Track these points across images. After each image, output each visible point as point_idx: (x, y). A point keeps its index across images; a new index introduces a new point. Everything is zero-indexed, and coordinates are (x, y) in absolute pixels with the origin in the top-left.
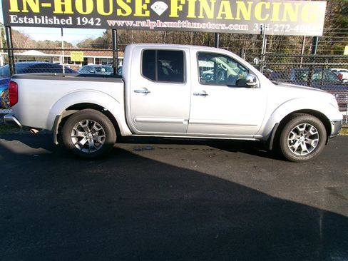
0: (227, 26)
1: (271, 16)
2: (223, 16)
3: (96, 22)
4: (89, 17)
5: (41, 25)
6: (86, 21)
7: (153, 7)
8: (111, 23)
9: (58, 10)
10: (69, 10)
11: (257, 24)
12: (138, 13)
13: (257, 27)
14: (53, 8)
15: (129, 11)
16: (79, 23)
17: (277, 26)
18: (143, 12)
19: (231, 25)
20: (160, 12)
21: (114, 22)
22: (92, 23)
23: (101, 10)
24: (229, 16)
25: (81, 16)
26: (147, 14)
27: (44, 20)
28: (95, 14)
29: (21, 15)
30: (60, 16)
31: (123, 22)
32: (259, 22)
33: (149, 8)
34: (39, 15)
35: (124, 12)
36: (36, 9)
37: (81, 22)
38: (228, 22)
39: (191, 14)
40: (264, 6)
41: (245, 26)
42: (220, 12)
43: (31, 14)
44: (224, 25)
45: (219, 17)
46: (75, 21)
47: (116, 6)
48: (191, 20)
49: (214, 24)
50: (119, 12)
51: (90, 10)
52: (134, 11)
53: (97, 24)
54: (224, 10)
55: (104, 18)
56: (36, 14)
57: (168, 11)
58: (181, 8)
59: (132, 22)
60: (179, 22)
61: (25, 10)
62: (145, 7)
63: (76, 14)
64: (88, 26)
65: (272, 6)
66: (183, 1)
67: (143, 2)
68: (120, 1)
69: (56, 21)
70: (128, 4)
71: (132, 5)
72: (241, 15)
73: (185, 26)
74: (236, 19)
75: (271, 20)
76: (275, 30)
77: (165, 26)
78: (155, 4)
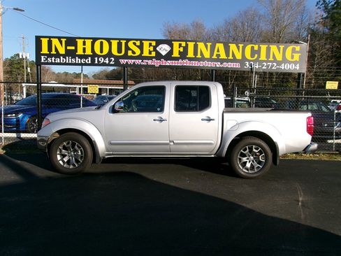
0: (221, 64)
1: (259, 56)
2: (218, 56)
3: (110, 61)
4: (105, 57)
5: (65, 64)
6: (102, 60)
8: (123, 61)
9: (80, 52)
10: (89, 52)
11: (247, 63)
12: (146, 53)
13: (247, 65)
14: (76, 50)
15: (138, 52)
16: (96, 62)
17: (265, 64)
18: (150, 53)
19: (225, 63)
20: (164, 53)
21: (126, 61)
22: (107, 62)
23: (115, 52)
24: (223, 56)
25: (99, 56)
26: (153, 54)
27: (69, 60)
28: (110, 54)
29: (50, 55)
30: (81, 57)
31: (133, 61)
32: (249, 61)
33: (155, 50)
34: (64, 56)
35: (134, 52)
36: (62, 51)
37: (99, 62)
38: (222, 61)
39: (191, 54)
40: (252, 48)
41: (237, 64)
42: (216, 53)
43: (58, 55)
44: (219, 63)
45: (214, 57)
46: (93, 60)
47: (127, 48)
48: (190, 59)
49: (210, 63)
50: (130, 53)
51: (106, 51)
52: (142, 52)
53: (111, 63)
54: (218, 51)
55: (117, 58)
56: (62, 55)
57: (171, 52)
59: (140, 61)
60: (180, 61)
61: (54, 52)
62: (152, 49)
63: (94, 55)
64: (104, 64)
65: (259, 48)
66: (184, 44)
67: (150, 45)
68: (131, 44)
69: (78, 60)
70: (137, 46)
71: (141, 47)
72: (233, 55)
73: (185, 64)
74: (229, 58)
75: (260, 59)
76: (264, 68)
77: (168, 64)
78: (160, 46)
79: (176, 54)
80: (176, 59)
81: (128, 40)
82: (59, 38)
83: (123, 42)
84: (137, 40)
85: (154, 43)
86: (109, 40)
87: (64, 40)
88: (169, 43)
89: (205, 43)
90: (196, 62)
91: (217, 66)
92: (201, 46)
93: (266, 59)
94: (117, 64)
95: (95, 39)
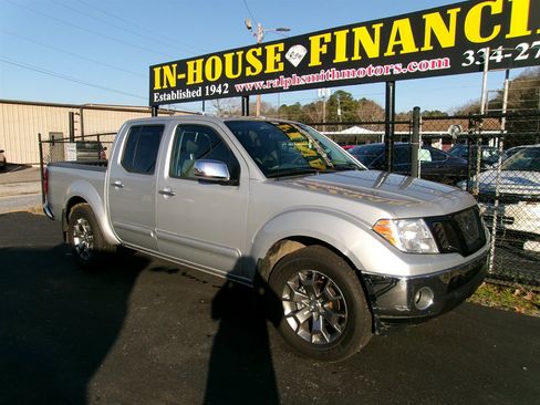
0: (405, 66)
1: (506, 29)
2: (398, 48)
3: (223, 89)
4: (217, 83)
5: (176, 101)
6: (214, 89)
7: (287, 56)
8: (239, 87)
10: (199, 79)
11: (471, 53)
13: (471, 59)
14: (186, 79)
15: (258, 66)
16: (207, 94)
17: (525, 46)
18: (276, 66)
19: (413, 63)
21: (243, 85)
22: (220, 91)
23: (229, 74)
24: (409, 46)
25: (210, 83)
26: (281, 67)
27: (179, 95)
28: (223, 79)
29: (161, 91)
30: (194, 87)
31: (252, 84)
32: (476, 47)
33: (283, 59)
34: (175, 90)
35: (253, 70)
36: (173, 84)
37: (210, 92)
38: (407, 59)
39: (341, 57)
40: (487, 10)
41: (443, 60)
42: (392, 42)
43: (169, 89)
44: (399, 66)
45: (390, 52)
46: (204, 91)
47: (246, 64)
48: (341, 66)
49: (379, 67)
50: (248, 72)
51: (218, 75)
52: (265, 67)
53: (225, 92)
54: (398, 38)
55: (232, 82)
56: (173, 89)
57: (307, 58)
58: (324, 50)
59: (262, 82)
60: (322, 72)
61: (165, 86)
62: (278, 57)
63: (206, 83)
64: (217, 96)
66: (328, 37)
67: (277, 50)
68: (250, 57)
69: (189, 94)
70: (258, 58)
71: (263, 59)
72: (434, 40)
73: (331, 79)
74: (423, 49)
75: (507, 36)
76: (519, 58)
77: (302, 83)
78: (291, 50)
79: (315, 61)
80: (316, 70)
81: (246, 49)
82: (170, 64)
83: (240, 54)
84: (257, 46)
85: (281, 47)
86: (221, 55)
87: (174, 66)
88: (304, 40)
89: (369, 25)
90: (351, 71)
91: (396, 72)
92: (361, 34)
93: (529, 33)
94: (233, 93)
95: (206, 57)
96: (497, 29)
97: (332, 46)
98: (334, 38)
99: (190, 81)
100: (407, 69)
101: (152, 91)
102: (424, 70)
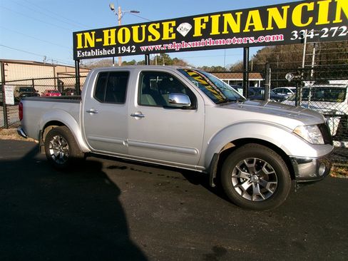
0: (256, 38)
1: (316, 19)
2: (252, 28)
3: (131, 49)
4: (126, 46)
5: (95, 57)
6: (124, 49)
7: (178, 30)
8: (143, 48)
10: (113, 43)
11: (296, 32)
12: (166, 37)
13: (296, 36)
14: (103, 42)
15: (158, 36)
16: (120, 52)
17: (326, 30)
18: (170, 35)
19: (261, 37)
20: (184, 34)
21: (146, 47)
22: (129, 51)
23: (136, 39)
24: (258, 27)
25: (122, 46)
26: (174, 36)
27: (98, 52)
28: (131, 42)
29: (83, 50)
30: (109, 48)
31: (153, 47)
32: (299, 29)
33: (175, 31)
34: (94, 50)
35: (154, 37)
36: (92, 45)
37: (121, 51)
38: (257, 34)
39: (215, 31)
40: (305, 8)
41: (279, 36)
42: (248, 24)
43: (89, 49)
44: (253, 38)
45: (246, 30)
46: (117, 50)
47: (148, 33)
48: (215, 37)
49: (240, 39)
50: (150, 39)
51: (127, 40)
52: (162, 36)
53: (133, 51)
54: (252, 21)
55: (138, 45)
56: (92, 48)
57: (192, 31)
58: (204, 26)
59: (160, 46)
60: (203, 40)
61: (86, 46)
62: (172, 30)
63: (118, 45)
64: (126, 54)
65: (317, 7)
66: (206, 19)
67: (170, 25)
68: (151, 29)
69: (105, 52)
70: (157, 30)
71: (161, 30)
72: (274, 24)
73: (208, 45)
74: (267, 29)
75: (317, 24)
76: (323, 36)
77: (189, 46)
78: (181, 26)
79: (198, 33)
80: (198, 39)
81: (148, 24)
82: (90, 32)
83: (144, 27)
84: (156, 22)
85: (174, 24)
86: (130, 27)
87: (93, 33)
88: (190, 20)
89: (233, 13)
90: (222, 40)
91: (251, 42)
92: (228, 18)
93: (329, 22)
94: (139, 52)
95: (118, 28)
96: (311, 19)
97: (209, 24)
98: (210, 19)
99: (106, 43)
100: (258, 41)
101: (75, 50)
102: (268, 41)
